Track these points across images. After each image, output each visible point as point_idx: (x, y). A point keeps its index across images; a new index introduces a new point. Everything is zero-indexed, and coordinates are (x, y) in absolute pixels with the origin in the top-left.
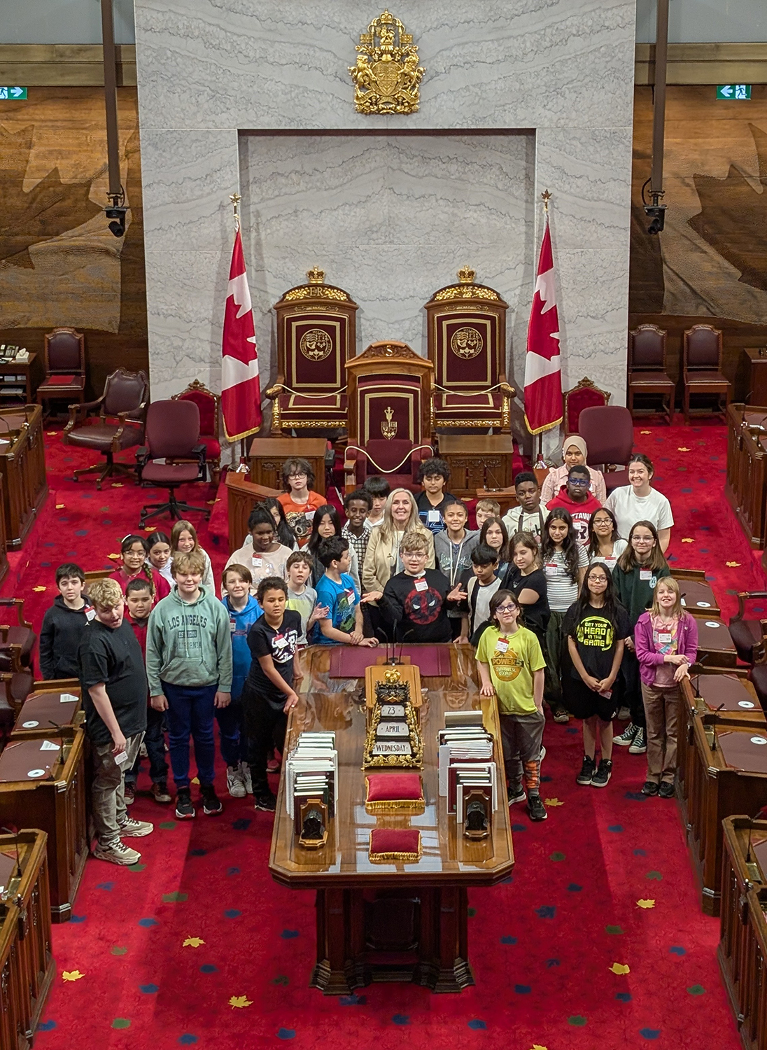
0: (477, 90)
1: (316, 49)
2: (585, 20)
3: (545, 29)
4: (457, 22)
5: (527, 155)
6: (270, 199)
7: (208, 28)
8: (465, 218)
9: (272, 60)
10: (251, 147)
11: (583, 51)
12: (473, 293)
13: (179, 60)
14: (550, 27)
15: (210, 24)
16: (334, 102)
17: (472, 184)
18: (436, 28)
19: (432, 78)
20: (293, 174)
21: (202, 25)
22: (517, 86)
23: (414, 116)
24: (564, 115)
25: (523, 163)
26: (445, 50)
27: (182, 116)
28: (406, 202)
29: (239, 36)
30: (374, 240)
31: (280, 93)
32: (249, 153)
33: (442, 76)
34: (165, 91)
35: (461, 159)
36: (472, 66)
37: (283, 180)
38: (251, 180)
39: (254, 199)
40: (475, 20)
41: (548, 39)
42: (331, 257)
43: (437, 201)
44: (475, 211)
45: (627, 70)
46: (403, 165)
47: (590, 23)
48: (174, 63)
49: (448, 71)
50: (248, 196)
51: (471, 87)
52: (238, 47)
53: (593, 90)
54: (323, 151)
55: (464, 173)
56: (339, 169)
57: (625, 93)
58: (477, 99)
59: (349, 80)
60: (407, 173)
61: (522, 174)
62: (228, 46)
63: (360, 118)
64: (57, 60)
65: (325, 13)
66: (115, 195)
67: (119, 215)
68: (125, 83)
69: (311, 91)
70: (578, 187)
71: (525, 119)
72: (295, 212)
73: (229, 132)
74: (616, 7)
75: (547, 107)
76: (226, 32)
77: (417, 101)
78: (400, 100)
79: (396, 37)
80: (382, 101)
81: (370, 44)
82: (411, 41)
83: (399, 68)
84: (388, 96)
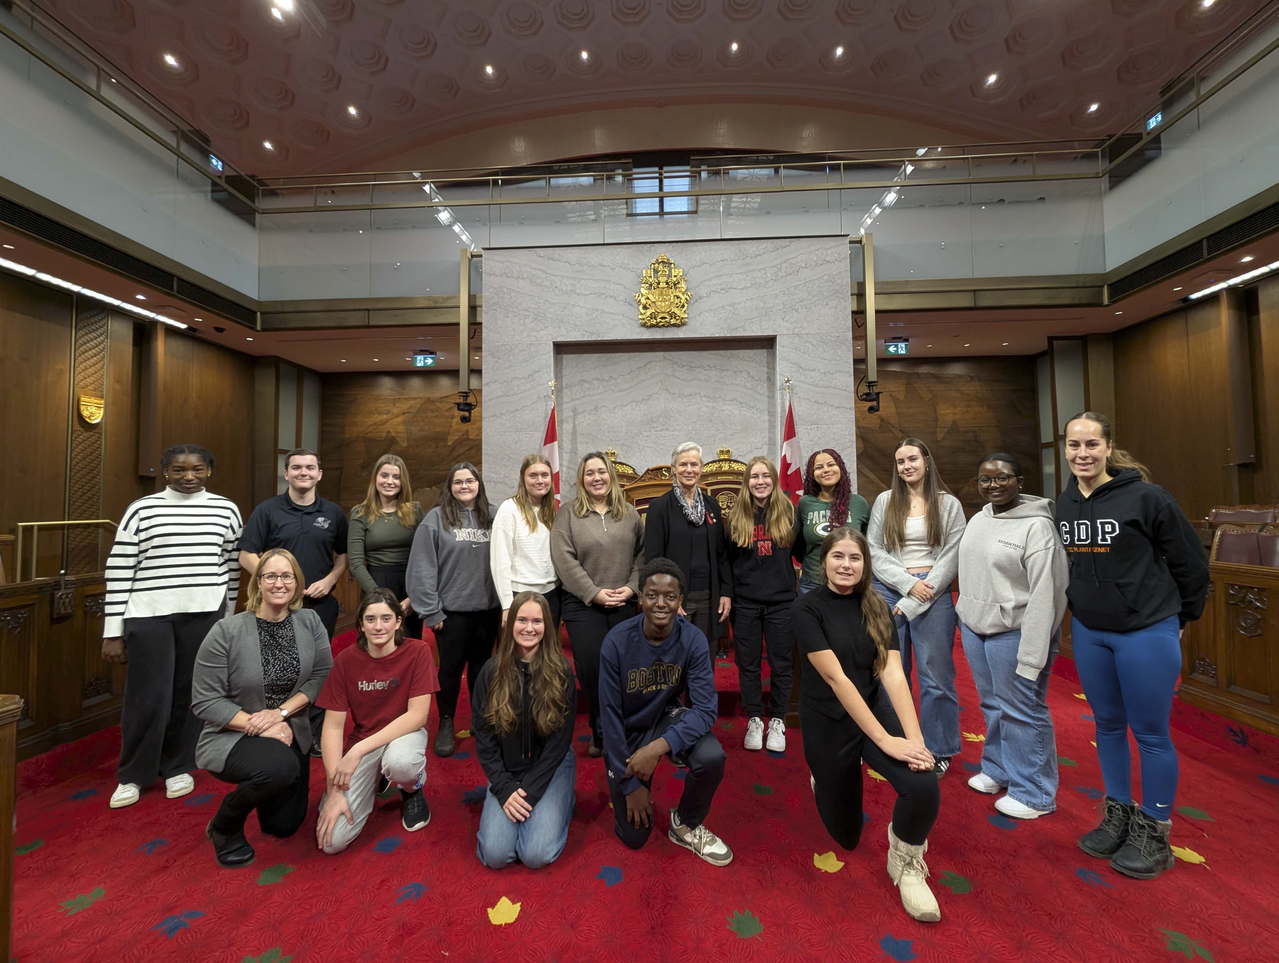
0: (730, 308)
1: (612, 284)
2: (812, 256)
3: (781, 264)
4: (714, 261)
5: (768, 363)
6: (577, 399)
7: (533, 272)
8: (722, 410)
9: (579, 292)
10: (565, 363)
11: (811, 279)
12: (730, 467)
13: (513, 294)
14: (785, 262)
15: (535, 269)
16: (624, 320)
17: (727, 385)
18: (699, 266)
19: (697, 301)
20: (594, 381)
21: (530, 270)
22: (762, 304)
23: (684, 328)
24: (799, 325)
25: (765, 369)
26: (706, 281)
27: (513, 333)
28: (679, 399)
29: (556, 276)
30: (653, 428)
31: (584, 315)
32: (564, 367)
33: (705, 299)
34: (502, 316)
35: (717, 367)
36: (727, 292)
37: (587, 386)
38: (564, 386)
39: (566, 399)
40: (728, 259)
41: (783, 271)
42: (622, 442)
43: (701, 398)
44: (730, 405)
45: (845, 291)
46: (675, 373)
47: (815, 258)
48: (509, 297)
49: (708, 296)
50: (562, 397)
51: (727, 307)
52: (555, 284)
53: (820, 306)
54: (616, 364)
55: (721, 377)
56: (628, 377)
57: (844, 308)
58: (731, 315)
59: (634, 304)
60: (679, 378)
61: (765, 377)
62: (548, 284)
63: (643, 330)
64: (432, 305)
65: (617, 258)
66: (466, 395)
67: (467, 408)
68: (478, 320)
69: (607, 313)
70: (811, 377)
71: (768, 328)
72: (596, 408)
73: (546, 344)
74: (834, 247)
75: (785, 319)
76: (546, 273)
77: (686, 316)
78: (673, 315)
79: (670, 271)
80: (660, 317)
81: (651, 277)
82: (681, 274)
83: (672, 293)
84: (663, 313)
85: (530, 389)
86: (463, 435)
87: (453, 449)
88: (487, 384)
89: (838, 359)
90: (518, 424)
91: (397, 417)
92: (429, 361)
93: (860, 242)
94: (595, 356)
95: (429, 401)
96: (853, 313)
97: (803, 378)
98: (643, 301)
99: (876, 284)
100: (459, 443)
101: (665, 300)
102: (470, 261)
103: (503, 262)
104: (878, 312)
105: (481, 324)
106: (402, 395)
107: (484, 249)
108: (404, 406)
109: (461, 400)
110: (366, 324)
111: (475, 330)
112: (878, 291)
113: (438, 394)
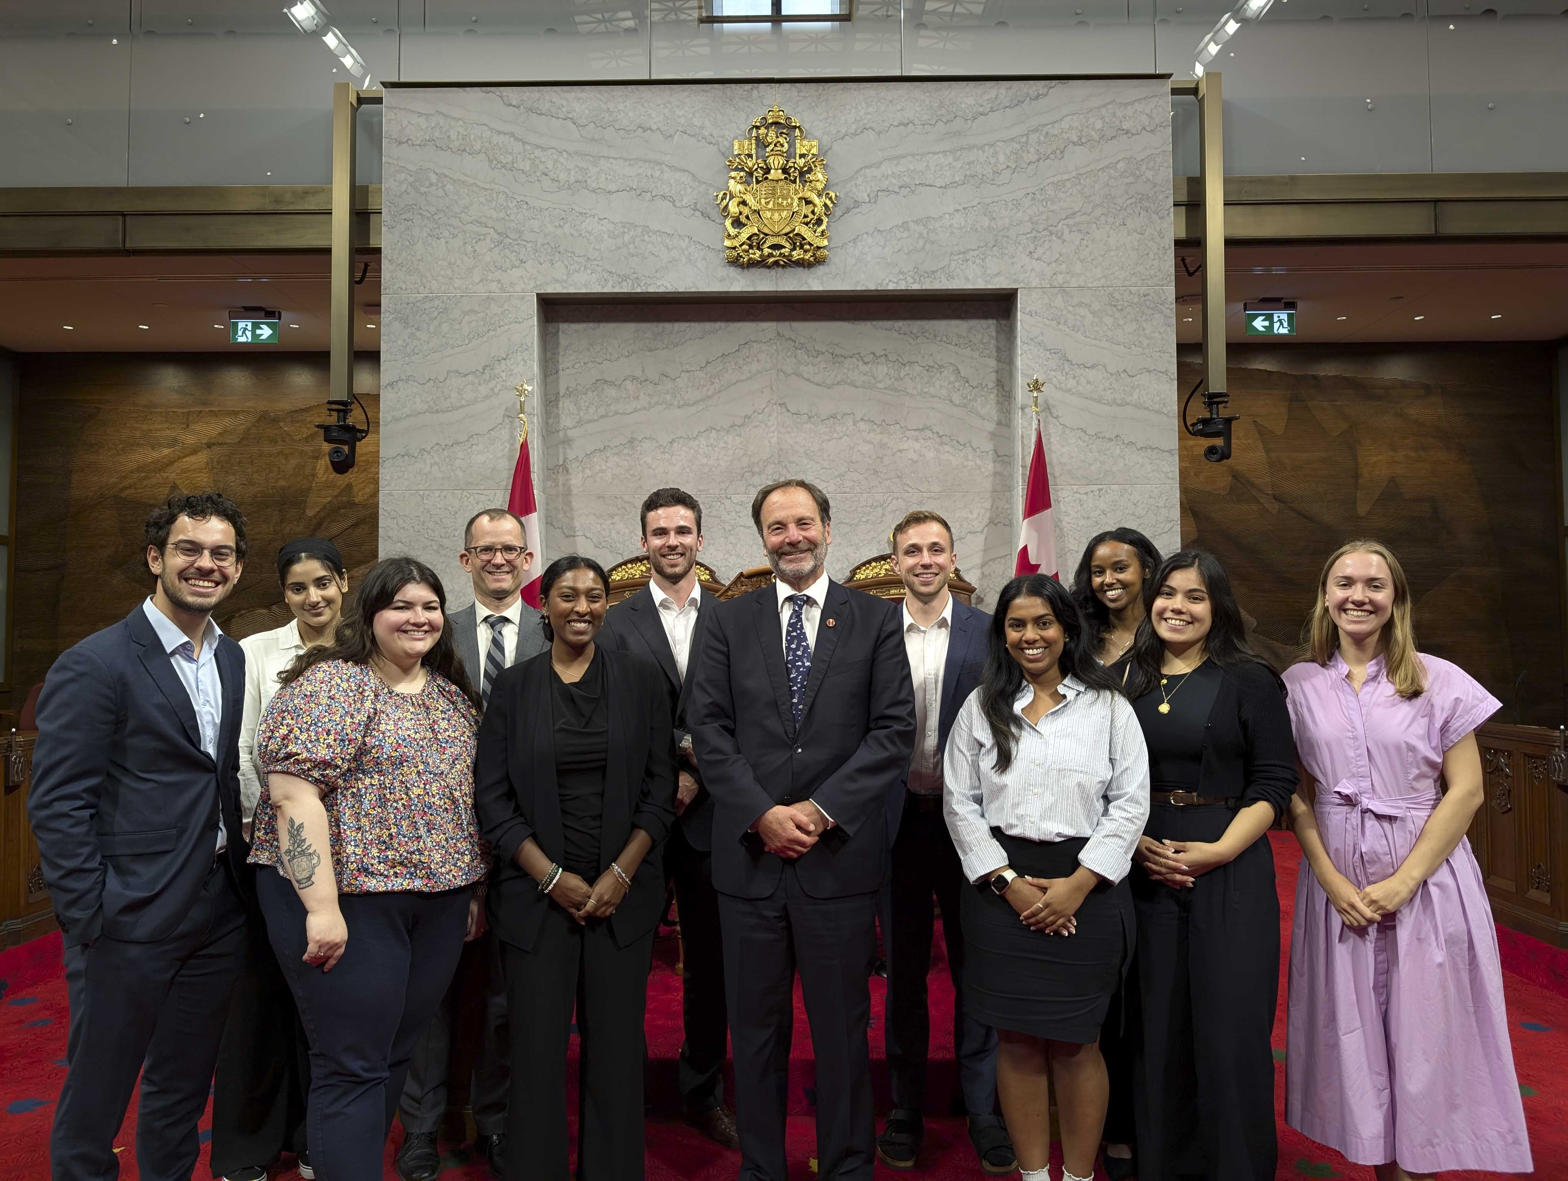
0: (920, 228)
1: (666, 169)
2: (1091, 120)
3: (1027, 135)
4: (887, 124)
5: (998, 349)
6: (590, 421)
7: (496, 139)
8: (900, 451)
9: (594, 185)
10: (563, 341)
11: (1089, 169)
13: (449, 187)
14: (1035, 131)
15: (499, 132)
16: (691, 250)
17: (912, 396)
18: (855, 134)
19: (848, 210)
20: (628, 383)
21: (487, 134)
22: (986, 222)
23: (820, 270)
24: (1063, 267)
25: (993, 363)
26: (869, 167)
27: (449, 273)
28: (808, 426)
29: (544, 149)
31: (606, 236)
32: (561, 351)
33: (864, 208)
34: (425, 234)
35: (892, 357)
36: (913, 192)
37: (612, 392)
38: (562, 392)
39: (566, 421)
40: (917, 122)
41: (1032, 150)
43: (855, 423)
44: (917, 440)
45: (1161, 197)
46: (802, 368)
47: (1099, 125)
48: (441, 193)
49: (872, 200)
50: (557, 416)
51: (912, 226)
52: (541, 167)
53: (1108, 228)
54: (676, 345)
55: (898, 379)
56: (700, 374)
57: (1160, 233)
58: (921, 242)
59: (715, 214)
60: (808, 380)
61: (990, 380)
62: (526, 166)
63: (733, 271)
64: (270, 208)
65: (681, 113)
66: (343, 408)
67: (346, 436)
68: (373, 243)
69: (655, 233)
70: (1089, 383)
71: (999, 274)
72: (631, 441)
73: (523, 298)
74: (1139, 101)
75: (1035, 255)
76: (524, 143)
77: (826, 243)
78: (797, 241)
79: (792, 145)
80: (768, 244)
81: (750, 156)
82: (814, 151)
83: (796, 192)
84: (777, 235)
85: (487, 397)
86: (339, 494)
87: (319, 525)
88: (391, 384)
89: (1145, 342)
90: (460, 474)
91: (194, 452)
92: (265, 332)
93: (1195, 91)
94: (628, 330)
95: (264, 418)
96: (1178, 243)
97: (1071, 383)
98: (733, 208)
99: (1227, 182)
100: (333, 511)
101: (779, 208)
102: (355, 110)
103: (428, 116)
104: (1230, 243)
105: (378, 251)
106: (204, 403)
107: (385, 85)
108: (209, 429)
109: (333, 420)
110: (120, 246)
111: (366, 265)
112: (1233, 198)
113: (285, 405)
